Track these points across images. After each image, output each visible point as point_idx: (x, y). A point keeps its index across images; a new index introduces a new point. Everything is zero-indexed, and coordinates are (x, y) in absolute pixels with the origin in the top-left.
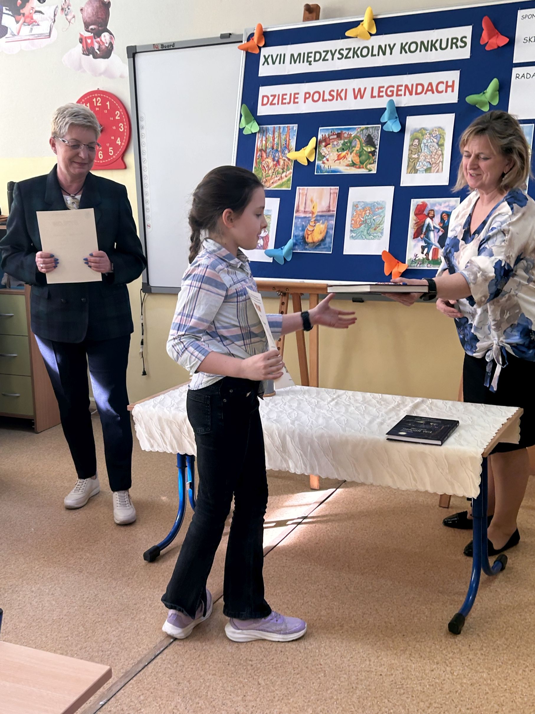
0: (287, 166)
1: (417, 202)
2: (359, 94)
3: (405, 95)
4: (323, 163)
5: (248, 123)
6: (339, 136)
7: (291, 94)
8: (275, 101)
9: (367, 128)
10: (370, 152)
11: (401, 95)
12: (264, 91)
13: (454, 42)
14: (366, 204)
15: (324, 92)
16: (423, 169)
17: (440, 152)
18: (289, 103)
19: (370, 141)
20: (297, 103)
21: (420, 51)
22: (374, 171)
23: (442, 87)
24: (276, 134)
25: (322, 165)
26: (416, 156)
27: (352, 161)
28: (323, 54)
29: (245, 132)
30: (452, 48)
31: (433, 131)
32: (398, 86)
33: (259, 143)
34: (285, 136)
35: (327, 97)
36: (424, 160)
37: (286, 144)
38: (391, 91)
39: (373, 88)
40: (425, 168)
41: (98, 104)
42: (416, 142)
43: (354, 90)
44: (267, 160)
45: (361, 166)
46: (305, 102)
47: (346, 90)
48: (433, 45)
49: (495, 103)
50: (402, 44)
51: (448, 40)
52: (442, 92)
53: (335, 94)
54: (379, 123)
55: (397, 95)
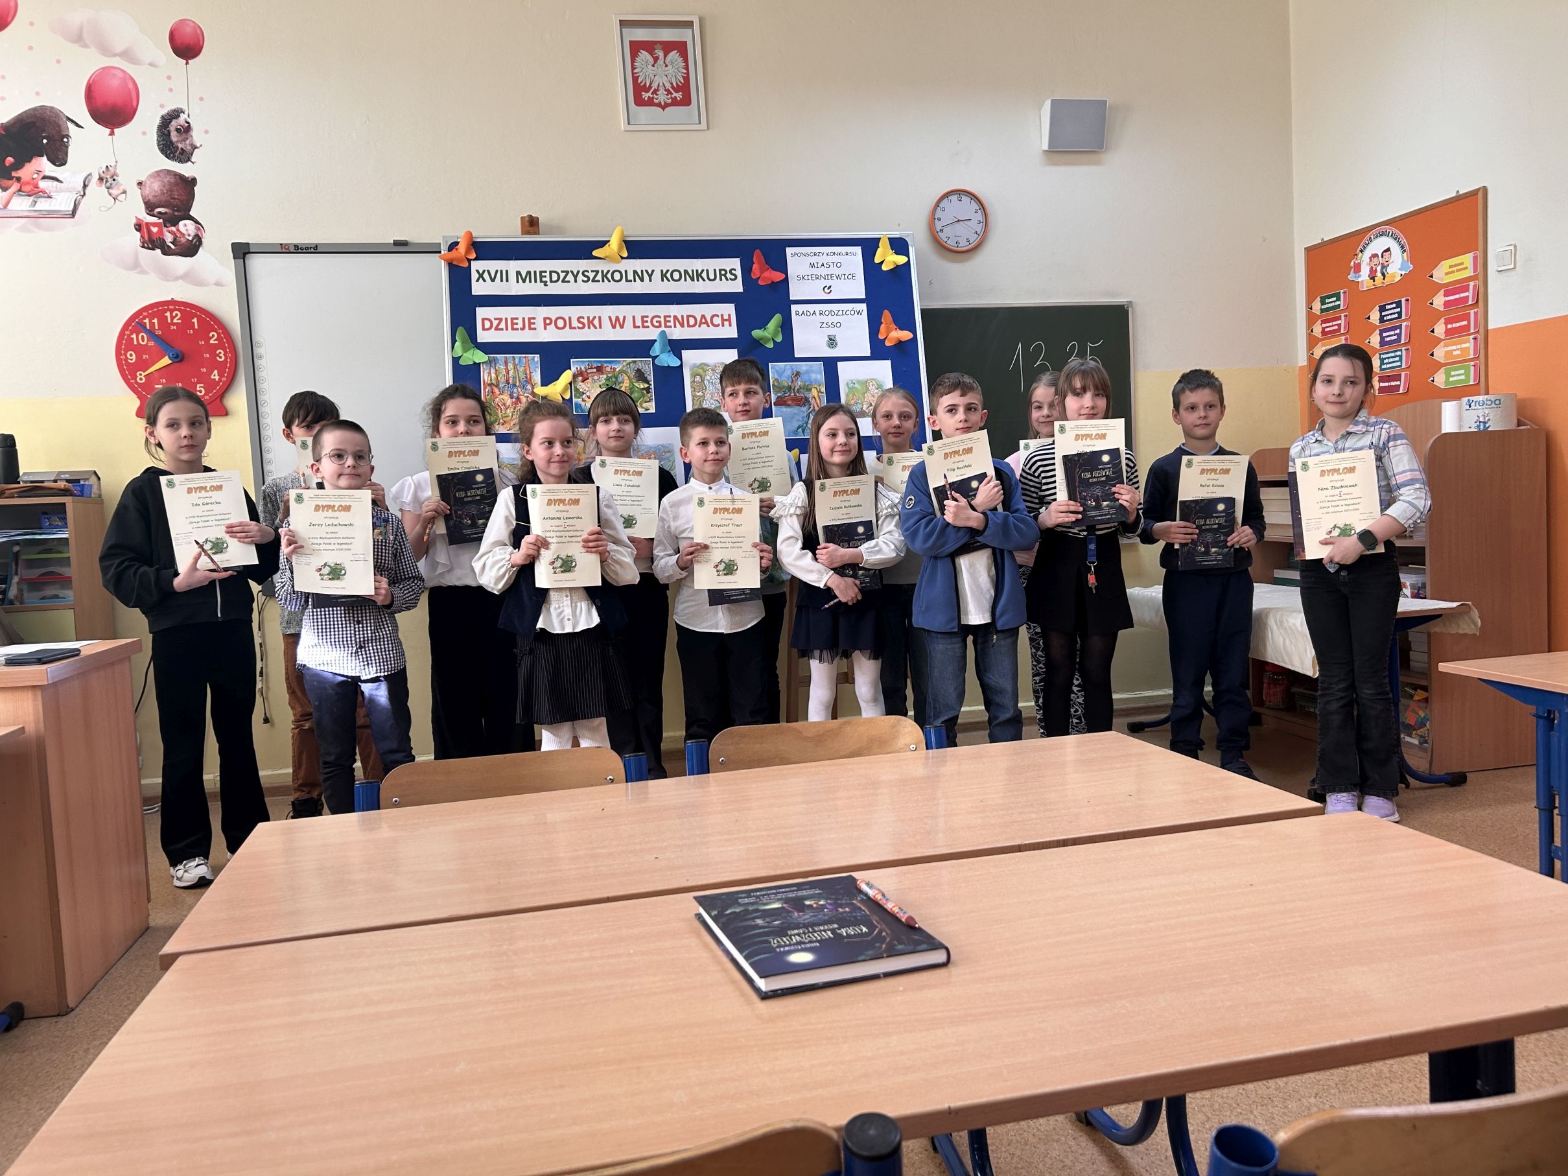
2: (617, 323)
3: (675, 327)
4: (583, 400)
5: (465, 350)
6: (600, 370)
7: (524, 319)
8: (503, 325)
9: (635, 362)
10: (643, 389)
12: (481, 312)
13: (723, 274)
18: (523, 329)
19: (641, 376)
20: (535, 329)
21: (686, 280)
22: (653, 410)
23: (717, 321)
24: (511, 366)
26: (700, 394)
28: (562, 275)
29: (461, 362)
30: (721, 279)
31: (716, 367)
32: (665, 317)
33: (485, 375)
34: (523, 368)
35: (575, 324)
36: (711, 399)
37: (526, 377)
38: (657, 322)
39: (634, 317)
41: (175, 321)
42: (698, 378)
43: (610, 318)
44: (501, 397)
46: (545, 329)
47: (600, 318)
48: (699, 275)
49: (779, 339)
50: (662, 271)
51: (715, 270)
52: (718, 325)
53: (585, 321)
54: (649, 356)
55: (666, 326)
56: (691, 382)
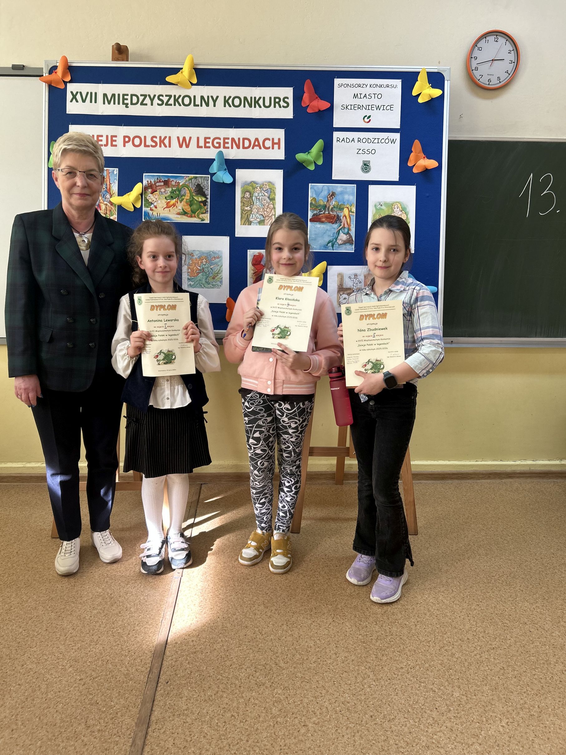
0: (110, 211)
1: (253, 253)
2: (184, 143)
3: (232, 148)
4: (151, 210)
6: (167, 183)
7: (107, 136)
9: (196, 178)
10: (201, 202)
11: (228, 148)
13: (276, 101)
14: (202, 253)
15: (145, 137)
16: (256, 221)
17: (272, 206)
18: (106, 145)
19: (200, 190)
20: (116, 146)
21: (244, 106)
22: (207, 221)
23: (268, 144)
25: (151, 212)
26: (248, 208)
27: (183, 210)
28: (141, 98)
30: (275, 107)
32: (225, 139)
35: (149, 142)
36: (257, 213)
38: (217, 143)
39: (198, 138)
40: (258, 220)
42: (247, 195)
43: (178, 138)
45: (193, 215)
46: (124, 146)
47: (170, 138)
48: (257, 102)
49: (320, 162)
50: (225, 97)
51: (270, 98)
52: (269, 148)
53: (157, 140)
54: (208, 173)
55: (224, 147)
56: (241, 198)
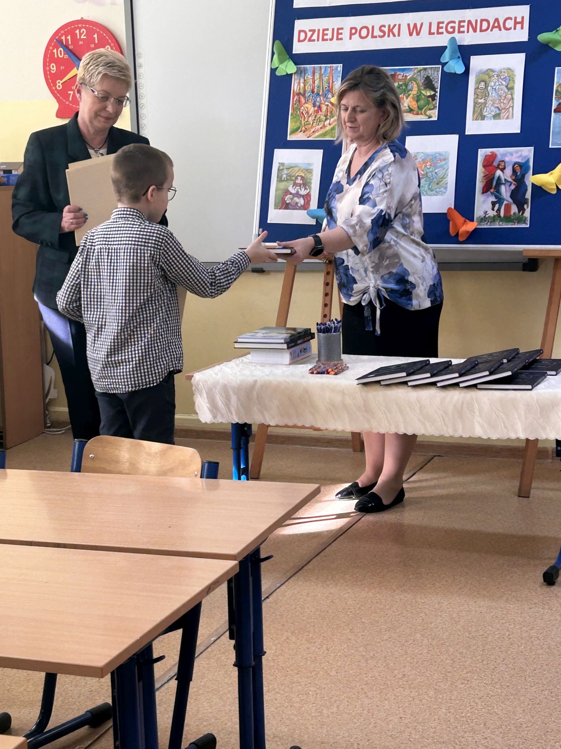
0: (331, 112)
1: (485, 153)
2: (415, 30)
3: (468, 32)
5: (281, 61)
7: (333, 30)
8: (315, 37)
9: (425, 69)
10: (430, 96)
11: (463, 32)
12: (300, 25)
14: (427, 155)
15: (373, 27)
16: (490, 115)
17: (510, 96)
18: (331, 39)
19: (429, 83)
20: (341, 39)
22: (435, 118)
23: (510, 24)
24: (317, 76)
26: (482, 101)
29: (278, 73)
32: (460, 22)
33: (296, 85)
34: (327, 78)
35: (377, 32)
36: (492, 105)
37: (329, 87)
38: (451, 27)
39: (430, 24)
40: (493, 113)
41: (82, 37)
42: (482, 85)
43: (409, 25)
44: (306, 105)
45: (420, 112)
46: (350, 38)
47: (399, 25)
52: (510, 29)
53: (386, 30)
54: (439, 63)
55: (459, 32)
56: (475, 89)
